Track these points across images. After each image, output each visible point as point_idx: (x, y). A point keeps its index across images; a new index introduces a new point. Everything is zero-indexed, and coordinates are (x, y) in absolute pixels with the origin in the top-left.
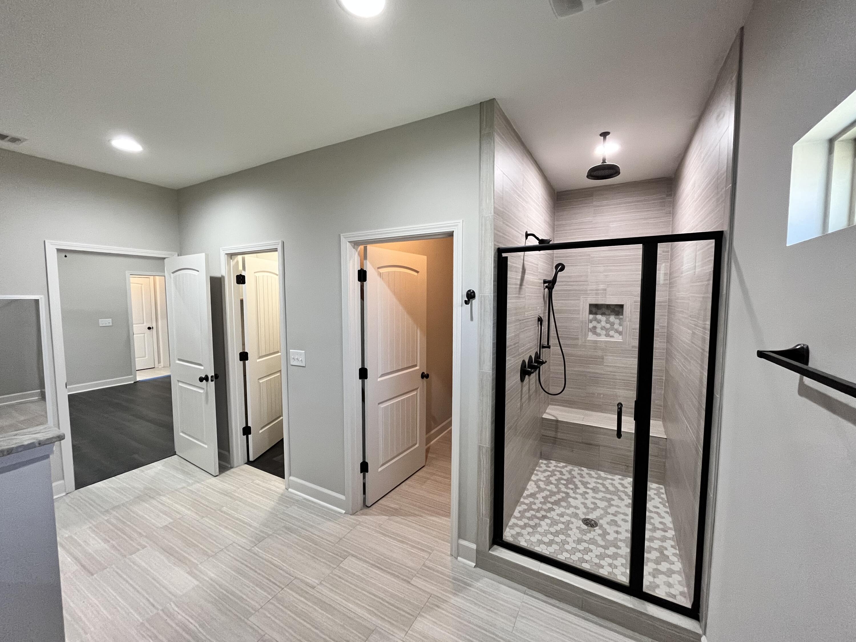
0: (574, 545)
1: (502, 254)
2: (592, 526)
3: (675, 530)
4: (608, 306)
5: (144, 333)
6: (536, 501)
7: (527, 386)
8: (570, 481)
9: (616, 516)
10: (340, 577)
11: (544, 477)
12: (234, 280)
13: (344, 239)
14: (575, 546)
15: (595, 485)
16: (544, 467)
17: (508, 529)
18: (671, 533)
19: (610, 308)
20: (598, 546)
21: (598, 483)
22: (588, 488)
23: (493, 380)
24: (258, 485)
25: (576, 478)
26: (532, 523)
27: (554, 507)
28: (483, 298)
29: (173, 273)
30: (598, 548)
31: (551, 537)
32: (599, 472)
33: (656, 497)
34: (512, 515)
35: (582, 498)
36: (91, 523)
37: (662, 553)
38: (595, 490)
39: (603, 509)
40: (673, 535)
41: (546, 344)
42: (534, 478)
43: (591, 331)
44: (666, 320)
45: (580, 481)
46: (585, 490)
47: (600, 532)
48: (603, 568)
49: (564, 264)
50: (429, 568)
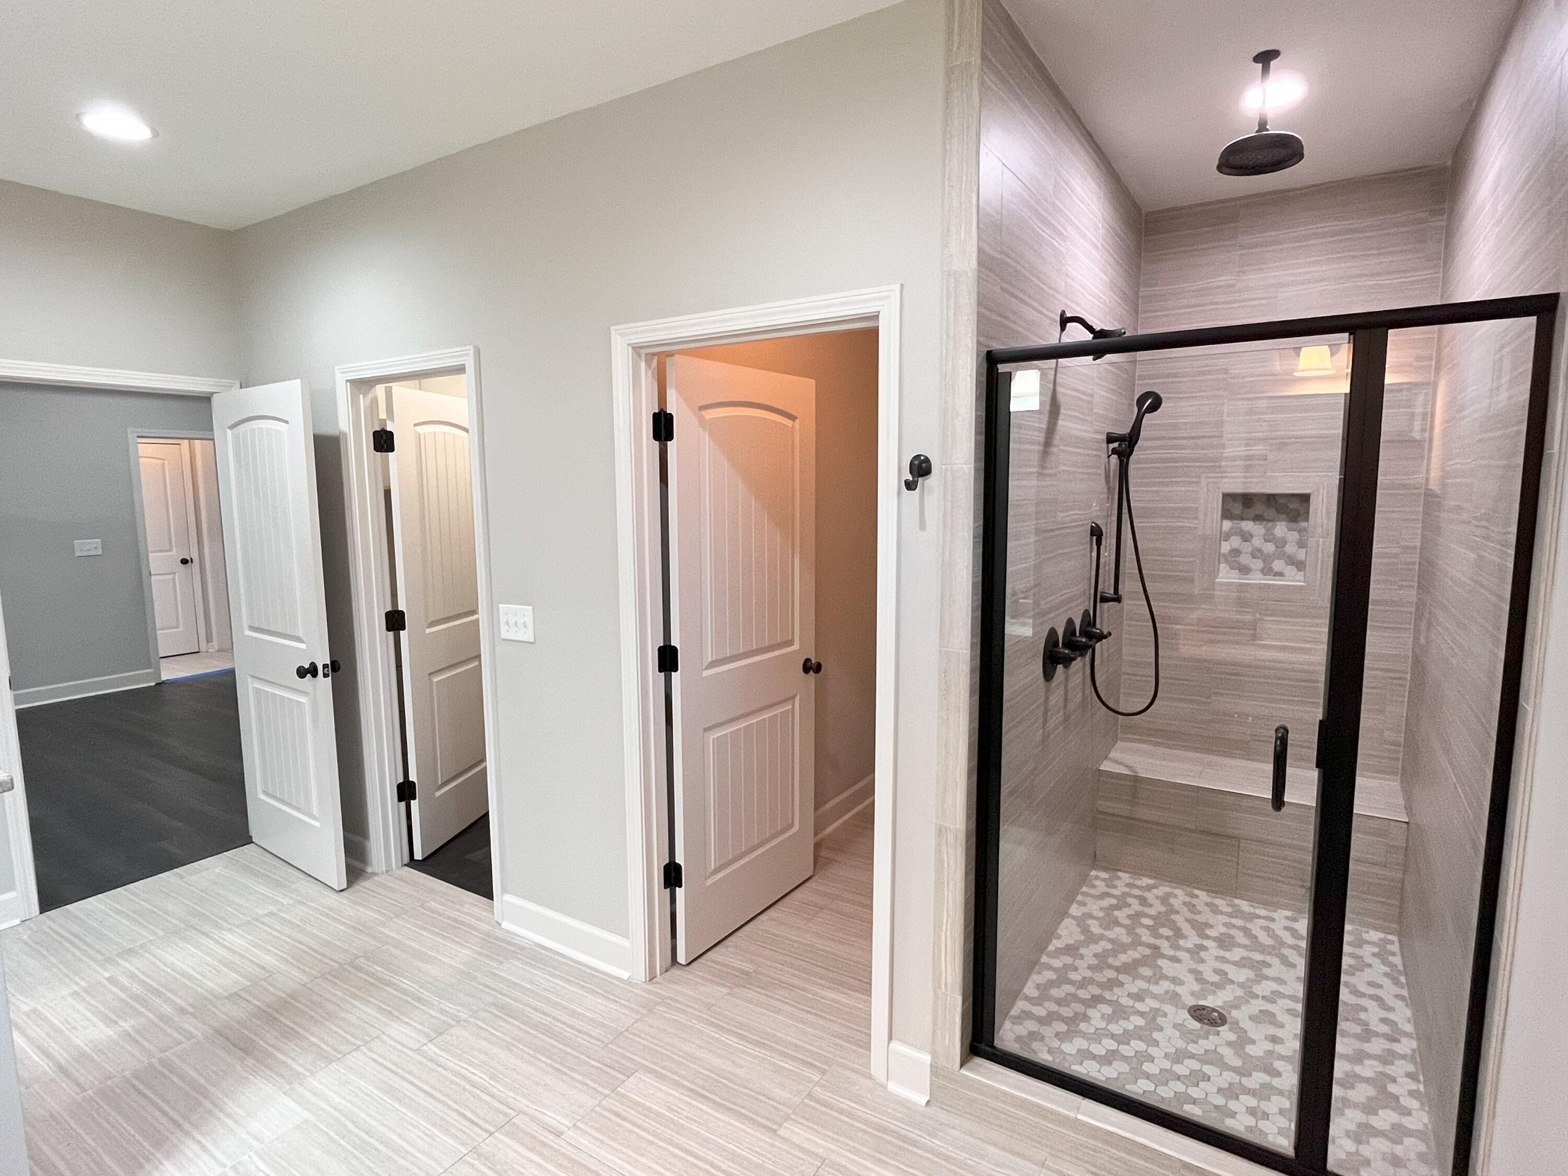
0: (1167, 1065)
1: (999, 366)
2: (1213, 1023)
3: (1419, 1039)
4: (1271, 499)
5: (174, 573)
6: (1078, 963)
7: (1061, 691)
8: (1162, 921)
9: (1273, 1002)
10: (617, 1115)
11: (1101, 909)
12: (367, 442)
13: (619, 337)
14: (1169, 1067)
15: (1223, 930)
16: (1101, 886)
17: (1007, 1025)
18: (1407, 1046)
19: (1276, 502)
20: (1224, 1066)
21: (1234, 926)
22: (1208, 937)
23: (972, 671)
24: (433, 911)
25: (1178, 912)
26: (1066, 1012)
27: (1122, 978)
28: (949, 474)
29: (232, 427)
30: (1224, 1073)
31: (1111, 1044)
32: (1237, 901)
33: (1376, 962)
34: (1020, 991)
35: (1192, 959)
36: (77, 984)
37: (1383, 1089)
38: (1225, 942)
39: (1241, 985)
40: (1414, 1051)
41: (1112, 592)
42: (1074, 910)
43: (1226, 561)
44: (1419, 532)
45: (1188, 921)
46: (1199, 941)
47: (1232, 1037)
48: (1233, 1117)
49: (1162, 396)
50: (819, 1102)
